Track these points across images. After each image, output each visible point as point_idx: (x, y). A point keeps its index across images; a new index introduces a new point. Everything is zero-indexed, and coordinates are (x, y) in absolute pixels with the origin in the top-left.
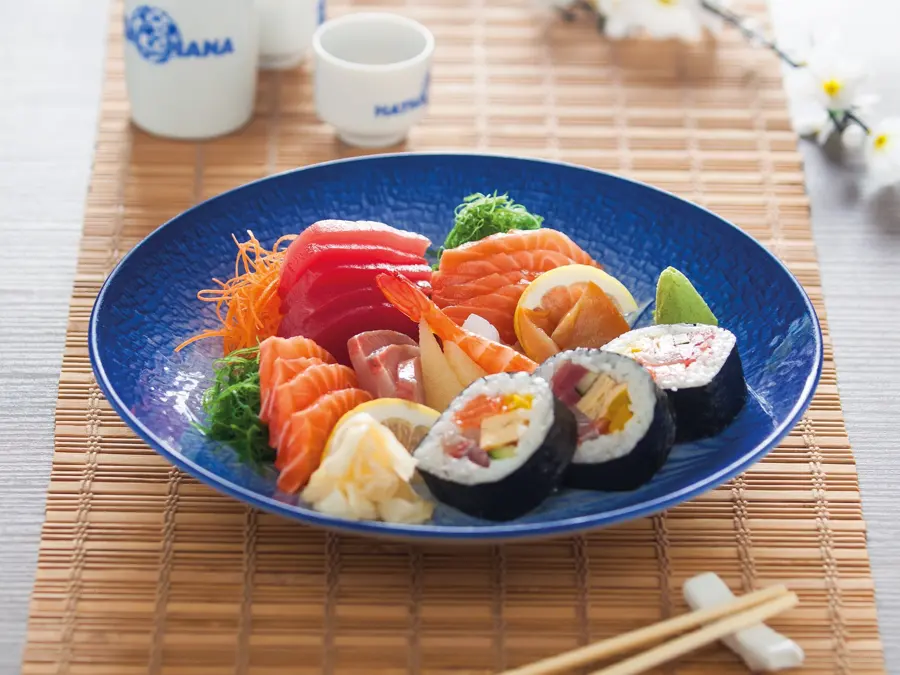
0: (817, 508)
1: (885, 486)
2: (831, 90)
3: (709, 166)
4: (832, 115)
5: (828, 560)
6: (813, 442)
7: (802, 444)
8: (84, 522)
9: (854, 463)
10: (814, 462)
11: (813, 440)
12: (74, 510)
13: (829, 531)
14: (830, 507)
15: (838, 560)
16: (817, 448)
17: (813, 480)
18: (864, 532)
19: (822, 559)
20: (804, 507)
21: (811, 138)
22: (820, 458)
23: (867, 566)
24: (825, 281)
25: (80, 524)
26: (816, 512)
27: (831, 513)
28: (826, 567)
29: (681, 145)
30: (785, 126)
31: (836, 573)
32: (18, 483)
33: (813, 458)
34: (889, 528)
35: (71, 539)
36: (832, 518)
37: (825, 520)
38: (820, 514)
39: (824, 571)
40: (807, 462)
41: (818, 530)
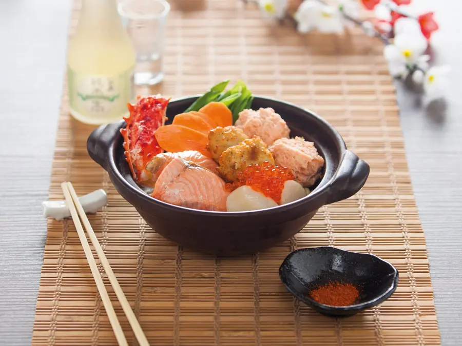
0: (406, 253)
1: (436, 241)
2: (407, 55)
3: (351, 93)
4: (407, 67)
5: (411, 279)
6: (403, 223)
7: (398, 223)
8: (62, 264)
9: (422, 232)
10: (404, 232)
11: (403, 222)
12: (57, 258)
13: (412, 265)
14: (412, 253)
15: (416, 278)
16: (405, 225)
17: (404, 241)
18: (428, 265)
19: (408, 278)
20: (400, 253)
21: (398, 78)
22: (407, 230)
23: (429, 281)
24: (406, 146)
25: (60, 265)
26: (405, 256)
27: (412, 256)
28: (410, 281)
29: (338, 83)
30: (386, 73)
31: (415, 284)
32: (30, 246)
33: (404, 230)
34: (438, 261)
35: (56, 273)
36: (413, 258)
37: (409, 259)
38: (407, 256)
39: (409, 284)
40: (401, 232)
41: (406, 264)
